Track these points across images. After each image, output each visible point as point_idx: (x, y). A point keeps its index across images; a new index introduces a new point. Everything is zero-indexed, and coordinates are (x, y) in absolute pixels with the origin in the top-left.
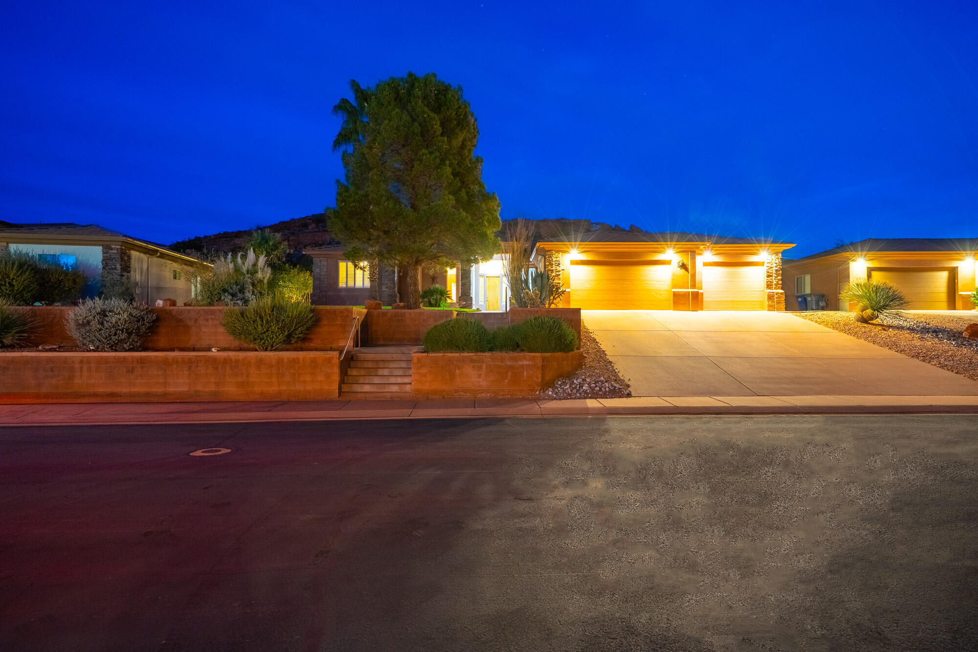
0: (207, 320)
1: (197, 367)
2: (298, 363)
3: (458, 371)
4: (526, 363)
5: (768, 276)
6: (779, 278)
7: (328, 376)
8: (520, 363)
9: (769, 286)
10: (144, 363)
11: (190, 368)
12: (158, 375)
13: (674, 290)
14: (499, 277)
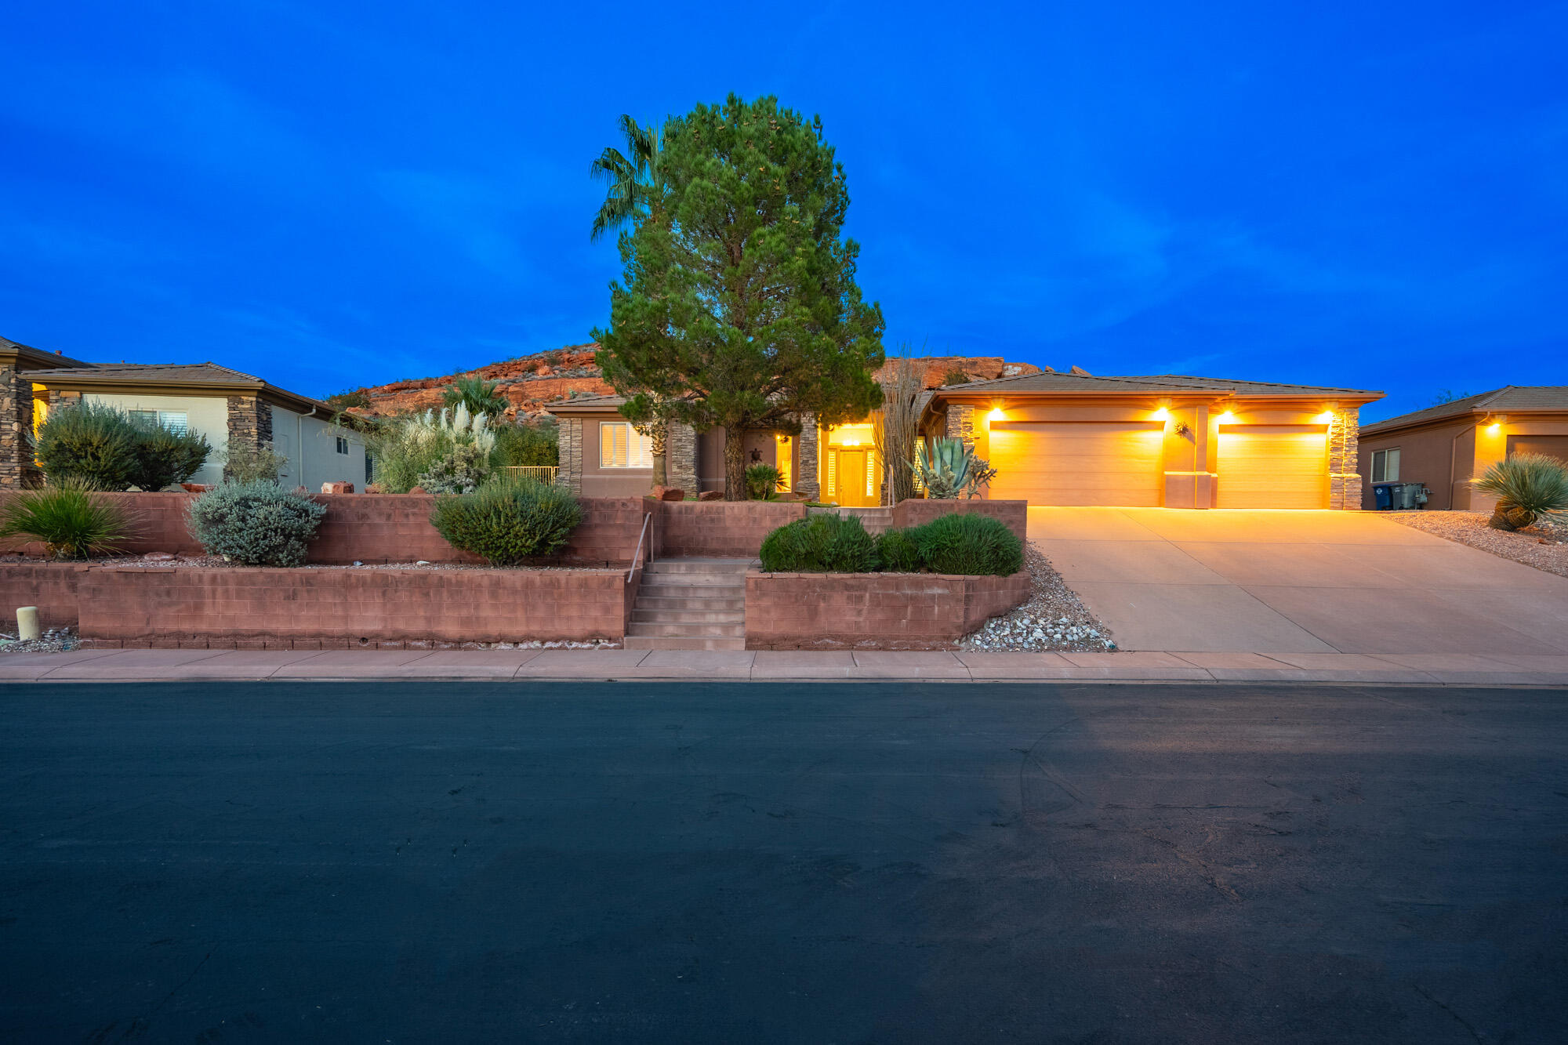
0: (407, 516)
1: (396, 591)
2: (559, 588)
3: (822, 604)
4: (937, 591)
5: (1334, 449)
6: (1353, 452)
7: (607, 610)
8: (929, 592)
9: (1334, 465)
10: (311, 585)
11: (384, 593)
12: (335, 604)
13: (1166, 473)
14: (862, 451)
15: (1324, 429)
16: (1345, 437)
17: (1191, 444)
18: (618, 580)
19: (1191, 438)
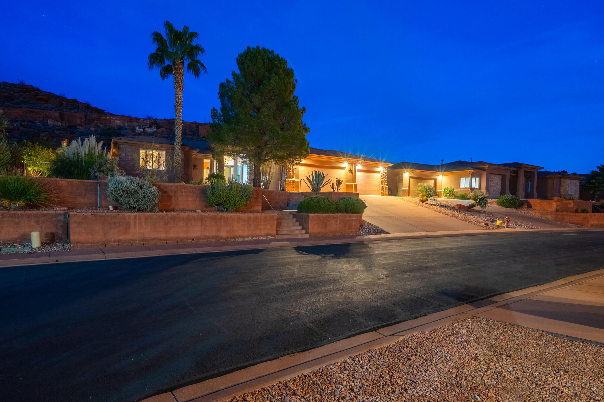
0: (182, 192)
1: (206, 221)
2: (258, 219)
3: (328, 223)
4: (354, 218)
5: (382, 179)
6: (386, 180)
7: (272, 226)
8: (352, 219)
9: (382, 184)
10: (175, 219)
11: (202, 222)
13: (346, 183)
14: (229, 167)
15: (379, 172)
16: (384, 175)
17: (352, 174)
18: (275, 216)
19: (352, 173)
